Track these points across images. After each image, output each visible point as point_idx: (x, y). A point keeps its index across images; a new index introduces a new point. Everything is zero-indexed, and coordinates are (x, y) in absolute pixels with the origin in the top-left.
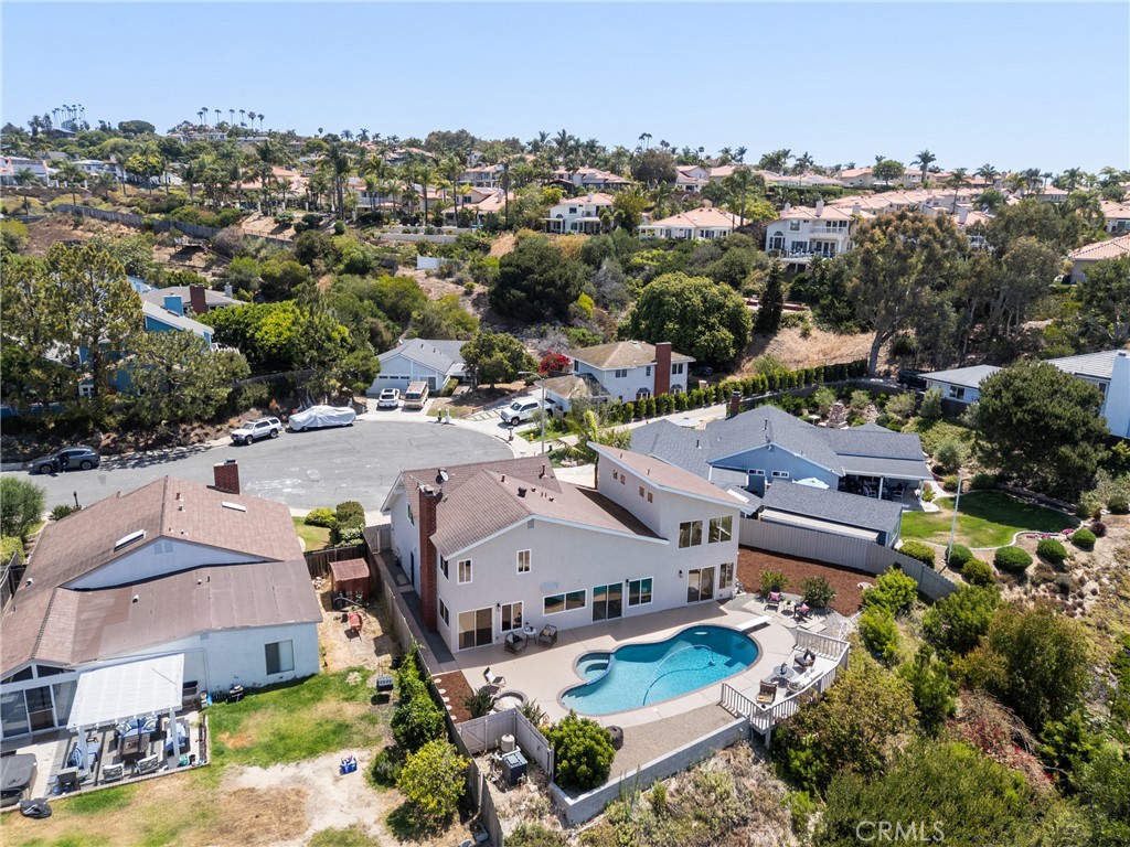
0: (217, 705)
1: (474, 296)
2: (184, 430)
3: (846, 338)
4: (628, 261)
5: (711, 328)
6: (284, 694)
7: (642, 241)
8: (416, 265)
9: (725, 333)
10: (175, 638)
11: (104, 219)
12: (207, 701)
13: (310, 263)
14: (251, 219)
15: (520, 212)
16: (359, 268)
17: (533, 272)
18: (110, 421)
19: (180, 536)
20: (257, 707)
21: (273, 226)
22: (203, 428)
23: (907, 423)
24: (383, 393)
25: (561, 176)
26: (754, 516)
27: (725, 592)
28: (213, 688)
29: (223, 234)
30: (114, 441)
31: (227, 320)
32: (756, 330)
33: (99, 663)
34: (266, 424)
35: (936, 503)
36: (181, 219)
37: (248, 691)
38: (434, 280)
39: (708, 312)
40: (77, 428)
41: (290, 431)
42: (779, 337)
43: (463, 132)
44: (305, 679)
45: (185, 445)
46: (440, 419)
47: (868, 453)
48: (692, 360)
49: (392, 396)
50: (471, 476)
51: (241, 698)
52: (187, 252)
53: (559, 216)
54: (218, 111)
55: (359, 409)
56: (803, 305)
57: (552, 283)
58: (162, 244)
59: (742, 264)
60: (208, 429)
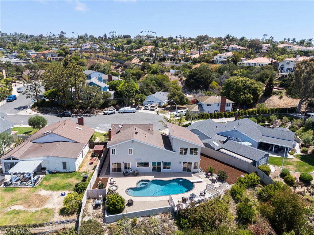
0: (49, 174)
1: (182, 81)
2: (94, 110)
3: (295, 100)
4: (232, 72)
5: (245, 93)
6: (65, 175)
7: (239, 67)
8: (169, 72)
9: (250, 96)
10: (41, 156)
11: (103, 58)
12: (47, 173)
13: (144, 71)
14: (134, 59)
15: (204, 58)
16: (154, 72)
17: (198, 75)
18: (77, 106)
19: (57, 133)
20: (57, 176)
21: (139, 61)
22: (98, 110)
23: (299, 129)
24: (146, 105)
25: (226, 47)
26: (218, 150)
27: (196, 170)
28: (50, 170)
29: (126, 63)
30: (77, 111)
31: (113, 84)
32: (263, 96)
33: (24, 159)
34: (112, 110)
35: (294, 156)
36: (118, 59)
37: (57, 172)
38: (173, 76)
39: (245, 89)
40: (70, 107)
41: (119, 113)
42: (271, 98)
43: (207, 35)
44: (72, 172)
45: (92, 113)
46: (157, 113)
47: (274, 136)
48: (234, 103)
49: (147, 106)
50: (130, 127)
51: (54, 174)
52: (118, 67)
53: (217, 59)
54: (145, 32)
55: (139, 109)
56: (283, 88)
57: (202, 78)
58: (113, 65)
59: (266, 74)
60: (99, 110)
